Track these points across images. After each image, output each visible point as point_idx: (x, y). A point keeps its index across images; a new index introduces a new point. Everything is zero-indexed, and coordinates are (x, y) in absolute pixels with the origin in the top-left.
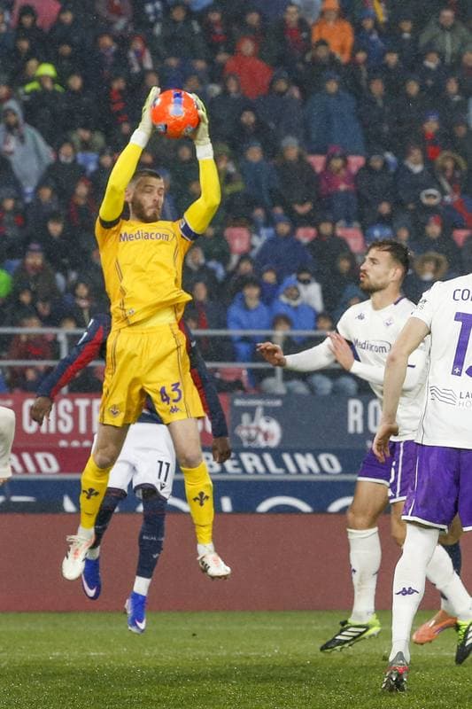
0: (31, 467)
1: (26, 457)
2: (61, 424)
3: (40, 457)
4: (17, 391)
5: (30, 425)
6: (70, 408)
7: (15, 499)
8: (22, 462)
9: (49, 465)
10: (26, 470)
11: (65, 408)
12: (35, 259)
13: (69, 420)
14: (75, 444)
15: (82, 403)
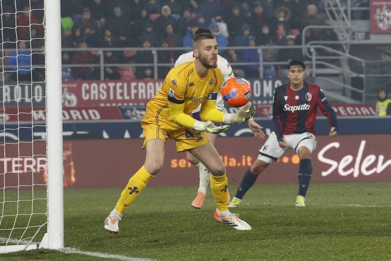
0: (86, 117)
1: (84, 112)
2: (101, 95)
3: (91, 112)
4: (79, 80)
5: (86, 96)
6: (105, 87)
7: (79, 133)
8: (82, 114)
9: (95, 116)
10: (84, 118)
11: (103, 87)
12: (87, 16)
13: (105, 93)
14: (108, 105)
15: (111, 85)
